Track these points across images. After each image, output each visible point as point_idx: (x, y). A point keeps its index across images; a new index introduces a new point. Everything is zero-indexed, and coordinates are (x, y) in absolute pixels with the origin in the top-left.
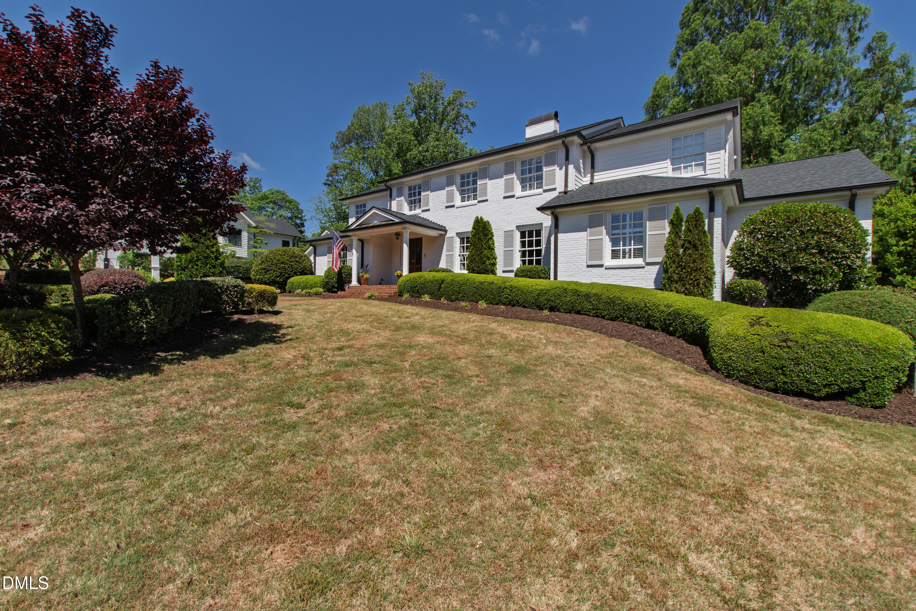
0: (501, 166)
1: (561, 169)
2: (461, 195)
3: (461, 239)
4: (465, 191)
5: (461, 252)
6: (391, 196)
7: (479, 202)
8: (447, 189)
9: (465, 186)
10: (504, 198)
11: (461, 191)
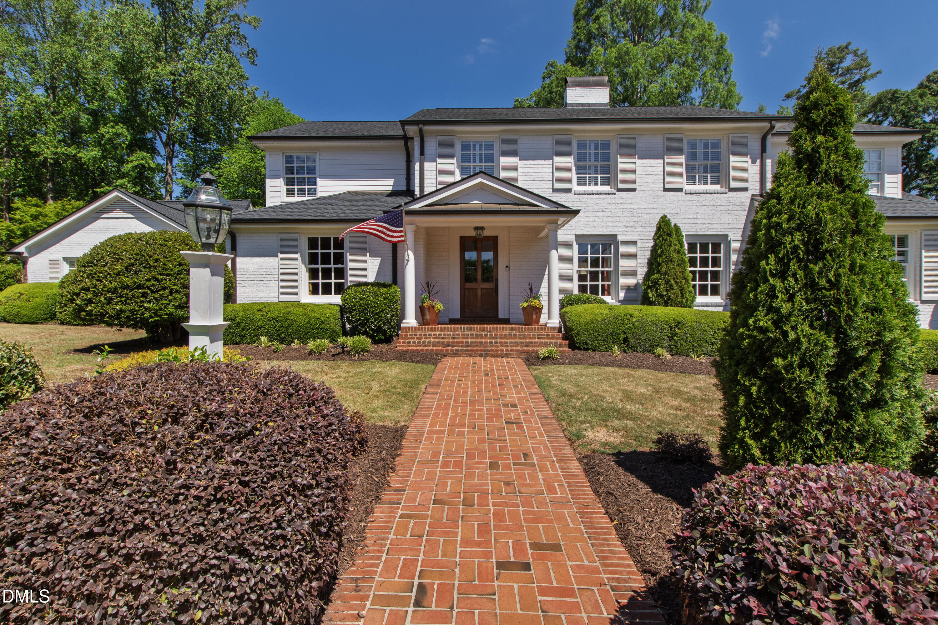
0: (658, 142)
1: (754, 162)
2: (577, 174)
3: (580, 245)
4: (584, 168)
5: (579, 267)
6: (422, 153)
7: (620, 190)
8: (556, 160)
9: (585, 160)
10: (666, 190)
11: (578, 168)
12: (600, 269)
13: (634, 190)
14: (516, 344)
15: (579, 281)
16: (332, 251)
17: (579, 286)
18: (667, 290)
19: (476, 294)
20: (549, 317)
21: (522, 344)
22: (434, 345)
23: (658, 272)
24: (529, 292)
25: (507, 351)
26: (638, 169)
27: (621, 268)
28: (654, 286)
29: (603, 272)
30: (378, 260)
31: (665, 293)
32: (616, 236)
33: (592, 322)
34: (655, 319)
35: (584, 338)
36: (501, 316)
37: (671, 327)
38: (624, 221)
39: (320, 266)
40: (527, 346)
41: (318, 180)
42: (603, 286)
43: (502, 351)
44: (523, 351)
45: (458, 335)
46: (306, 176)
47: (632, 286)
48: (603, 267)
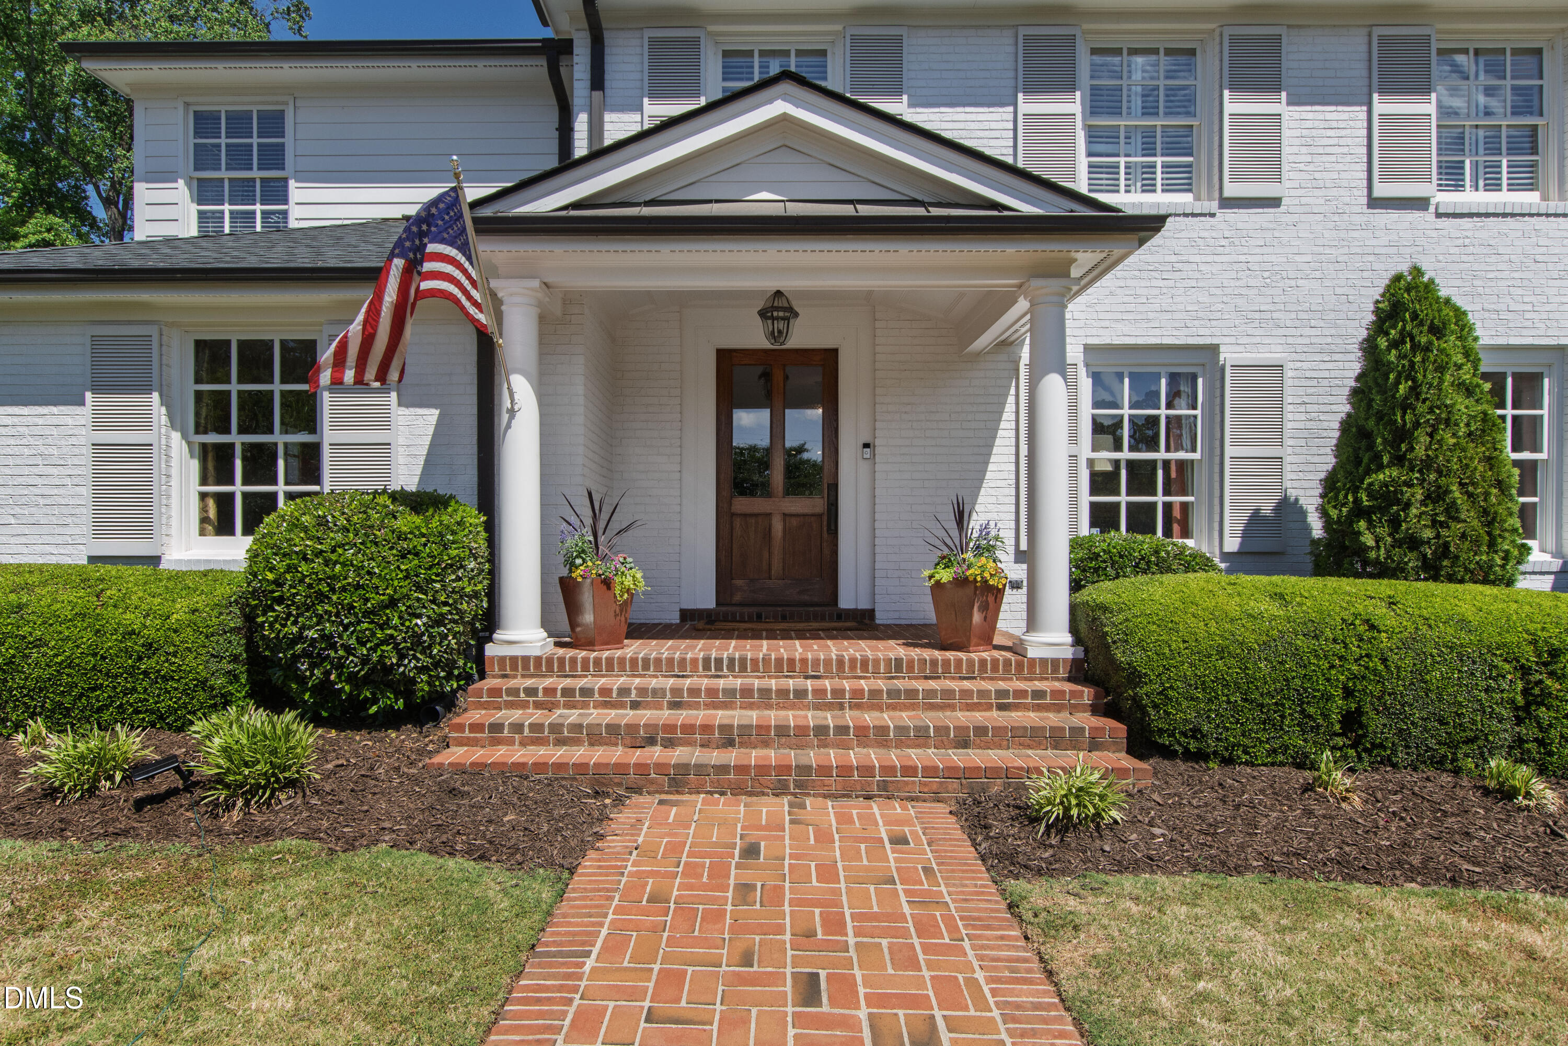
0: (1353, 50)
2: (1090, 154)
3: (1096, 378)
4: (1111, 135)
5: (1095, 449)
6: (598, 82)
7: (1228, 203)
8: (1027, 105)
9: (1116, 111)
10: (1374, 203)
11: (1093, 135)
12: (1161, 455)
13: (1275, 202)
14: (921, 737)
15: (1093, 492)
16: (277, 387)
17: (1094, 506)
18: (1434, 523)
19: (768, 534)
20: (1032, 621)
21: (942, 739)
22: (595, 737)
23: (1399, 460)
24: (952, 525)
25: (888, 770)
26: (1287, 134)
27: (1230, 451)
28: (1383, 510)
29: (1166, 463)
30: (432, 415)
31: (1428, 534)
32: (1214, 349)
33: (1222, 652)
34: (1465, 637)
35: (1185, 714)
36: (846, 602)
37: (1525, 671)
38: (1241, 302)
39: (237, 439)
40: (963, 743)
41: (292, 184)
42: (1168, 507)
43: (866, 770)
44: (952, 772)
45: (695, 692)
46: (256, 174)
47: (1267, 508)
48: (1168, 450)
